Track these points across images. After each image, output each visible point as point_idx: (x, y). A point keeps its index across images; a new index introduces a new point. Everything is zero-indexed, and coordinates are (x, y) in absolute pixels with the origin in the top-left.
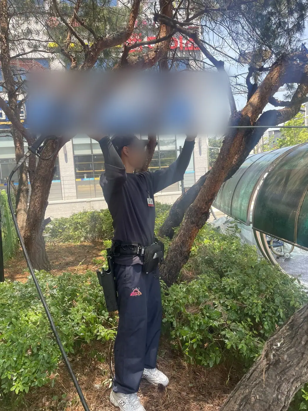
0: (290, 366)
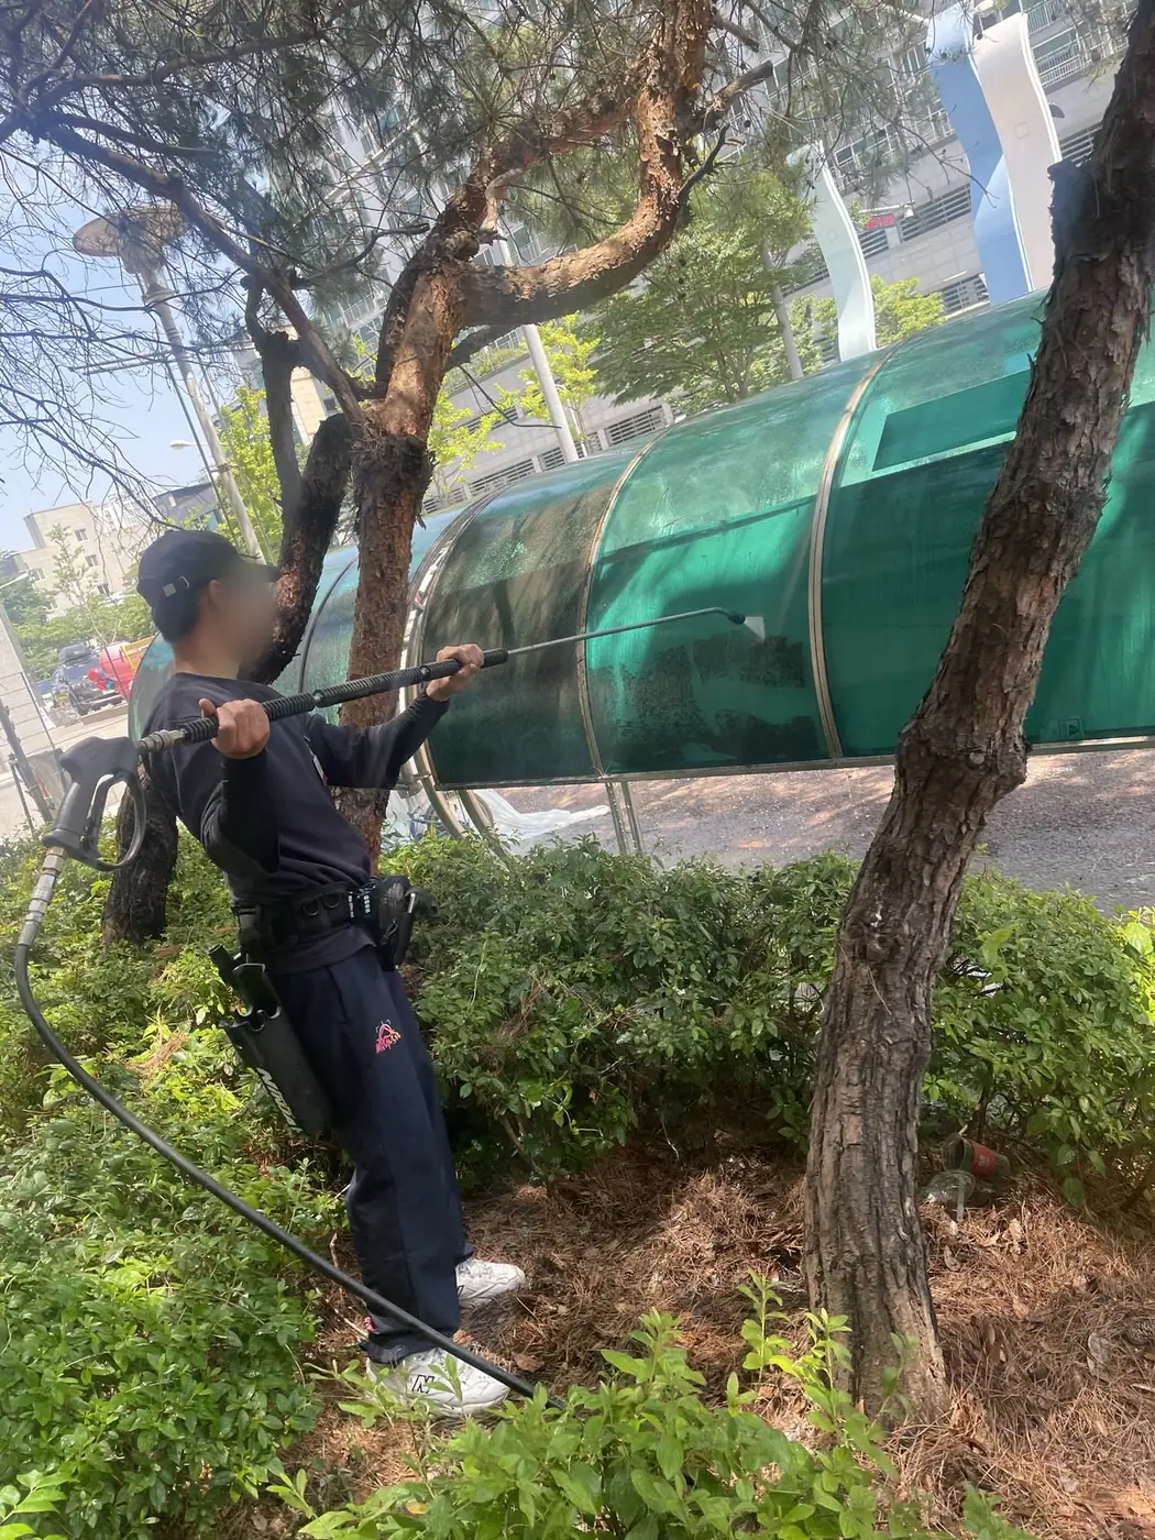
0: (919, 943)
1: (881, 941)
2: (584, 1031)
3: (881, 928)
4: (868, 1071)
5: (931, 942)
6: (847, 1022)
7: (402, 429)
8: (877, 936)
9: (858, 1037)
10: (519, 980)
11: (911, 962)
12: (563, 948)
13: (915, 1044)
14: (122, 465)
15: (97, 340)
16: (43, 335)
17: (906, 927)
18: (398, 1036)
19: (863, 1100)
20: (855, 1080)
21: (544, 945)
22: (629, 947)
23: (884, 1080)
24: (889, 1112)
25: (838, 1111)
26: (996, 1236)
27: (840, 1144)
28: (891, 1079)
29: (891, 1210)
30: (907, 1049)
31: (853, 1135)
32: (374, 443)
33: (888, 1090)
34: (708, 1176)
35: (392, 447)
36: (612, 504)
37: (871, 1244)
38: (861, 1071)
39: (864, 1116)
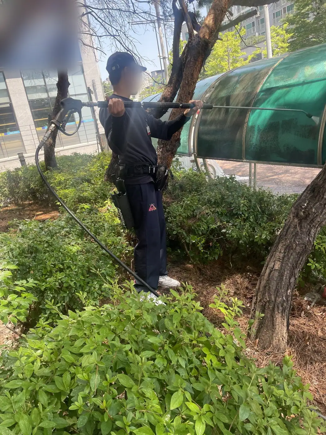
1: (304, 212)
2: (214, 226)
3: (305, 208)
4: (287, 250)
5: (321, 216)
6: (286, 234)
7: (204, 36)
8: (303, 210)
9: (287, 240)
10: (199, 208)
11: (312, 221)
12: (215, 203)
13: (306, 246)
14: (136, 52)
15: (136, 13)
16: (122, 10)
17: (314, 210)
18: (156, 209)
19: (283, 258)
20: (282, 251)
21: (209, 201)
22: (233, 207)
23: (292, 254)
24: (291, 263)
25: (275, 259)
26: (321, 313)
27: (272, 269)
28: (294, 254)
29: (283, 291)
30: (302, 247)
31: (277, 267)
32: (194, 40)
33: (292, 257)
34: (239, 275)
35: (199, 42)
36: (269, 73)
37: (273, 298)
38: (285, 249)
39: (282, 263)
